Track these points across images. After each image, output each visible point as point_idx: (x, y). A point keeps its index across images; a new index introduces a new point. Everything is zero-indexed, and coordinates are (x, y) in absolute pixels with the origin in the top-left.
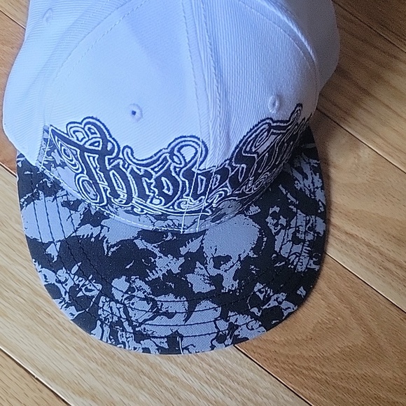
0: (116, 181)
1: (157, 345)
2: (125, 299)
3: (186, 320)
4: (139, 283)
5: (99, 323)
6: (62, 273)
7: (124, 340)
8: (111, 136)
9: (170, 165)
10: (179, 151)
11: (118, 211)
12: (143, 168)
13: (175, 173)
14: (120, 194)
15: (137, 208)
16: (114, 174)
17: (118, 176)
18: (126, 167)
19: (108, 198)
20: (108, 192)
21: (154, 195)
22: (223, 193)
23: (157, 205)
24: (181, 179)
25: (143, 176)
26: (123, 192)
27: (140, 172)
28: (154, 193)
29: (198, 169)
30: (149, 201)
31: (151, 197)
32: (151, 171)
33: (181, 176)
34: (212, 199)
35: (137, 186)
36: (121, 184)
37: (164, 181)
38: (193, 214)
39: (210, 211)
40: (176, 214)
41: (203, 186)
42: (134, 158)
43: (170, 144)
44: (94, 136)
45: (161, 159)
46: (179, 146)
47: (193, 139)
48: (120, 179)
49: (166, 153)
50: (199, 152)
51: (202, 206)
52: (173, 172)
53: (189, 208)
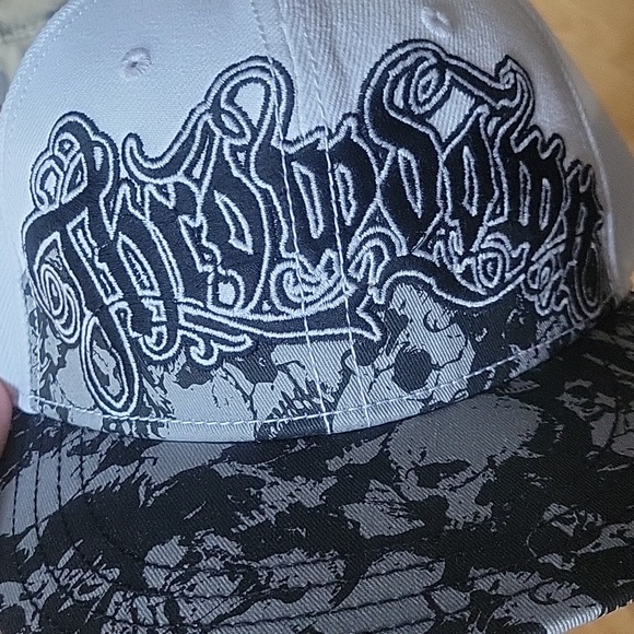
0: (132, 266)
3: (339, 599)
6: (37, 578)
8: (96, 130)
10: (230, 101)
11: (166, 392)
12: (169, 181)
13: (239, 167)
14: (151, 308)
15: (196, 344)
16: (124, 244)
17: (133, 246)
18: (139, 199)
19: (134, 342)
20: (129, 323)
21: (215, 270)
22: (383, 246)
23: (232, 307)
24: (256, 184)
25: (177, 211)
26: (155, 298)
27: (168, 199)
28: (213, 261)
29: (285, 142)
30: (210, 297)
31: (210, 279)
32: (187, 182)
33: (253, 174)
34: (362, 270)
35: (174, 257)
36: (144, 270)
37: (222, 207)
38: (329, 332)
39: (373, 324)
40: (285, 335)
41: (317, 204)
42: (146, 159)
43: (209, 91)
44: (70, 156)
45: (198, 134)
46: (228, 89)
47: (252, 64)
48: (138, 252)
49: (204, 113)
50: (273, 88)
51: (341, 293)
52: (232, 165)
53: (309, 299)
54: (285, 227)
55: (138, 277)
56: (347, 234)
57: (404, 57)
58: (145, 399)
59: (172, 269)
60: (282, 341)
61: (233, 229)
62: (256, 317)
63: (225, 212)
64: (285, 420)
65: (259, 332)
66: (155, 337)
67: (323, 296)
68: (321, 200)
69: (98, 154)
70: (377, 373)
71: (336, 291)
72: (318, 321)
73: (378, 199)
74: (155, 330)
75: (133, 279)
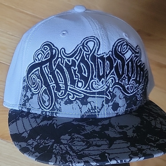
0: (58, 76)
1: (93, 159)
2: (69, 143)
3: (109, 147)
4: (76, 135)
5: (53, 156)
6: (30, 141)
7: (71, 159)
8: (54, 46)
9: (83, 53)
10: (86, 44)
11: (61, 105)
12: (71, 59)
13: (87, 58)
14: (61, 86)
15: (71, 95)
16: (57, 71)
17: (59, 72)
18: (62, 62)
19: (55, 94)
20: (55, 89)
21: (78, 79)
22: (114, 79)
23: (81, 88)
24: (90, 62)
25: (71, 66)
26: (63, 84)
27: (70, 63)
28: (78, 77)
29: (97, 54)
30: (76, 85)
31: (77, 81)
32: (75, 60)
33: (90, 60)
34: (109, 84)
35: (69, 75)
36: (61, 77)
37: (82, 66)
38: (101, 96)
39: (109, 95)
40: (91, 95)
41: (102, 68)
42: (66, 54)
43: (82, 42)
44: (46, 51)
45: (79, 50)
46: (86, 42)
47: (92, 37)
48: (60, 73)
49: (80, 46)
50: (96, 43)
51: (104, 88)
52: (85, 58)
53: (98, 88)
54: (95, 72)
55: (59, 79)
56: (107, 76)
57: (121, 42)
58: (55, 107)
59: (68, 78)
60: (91, 96)
61: (83, 71)
62: (86, 91)
63: (82, 67)
64: (88, 114)
65: (86, 94)
66: (61, 93)
67: (101, 88)
68: (103, 68)
69: (54, 51)
70: (109, 106)
71: (103, 87)
72: (99, 93)
73: (114, 70)
74: (61, 91)
75: (58, 79)
